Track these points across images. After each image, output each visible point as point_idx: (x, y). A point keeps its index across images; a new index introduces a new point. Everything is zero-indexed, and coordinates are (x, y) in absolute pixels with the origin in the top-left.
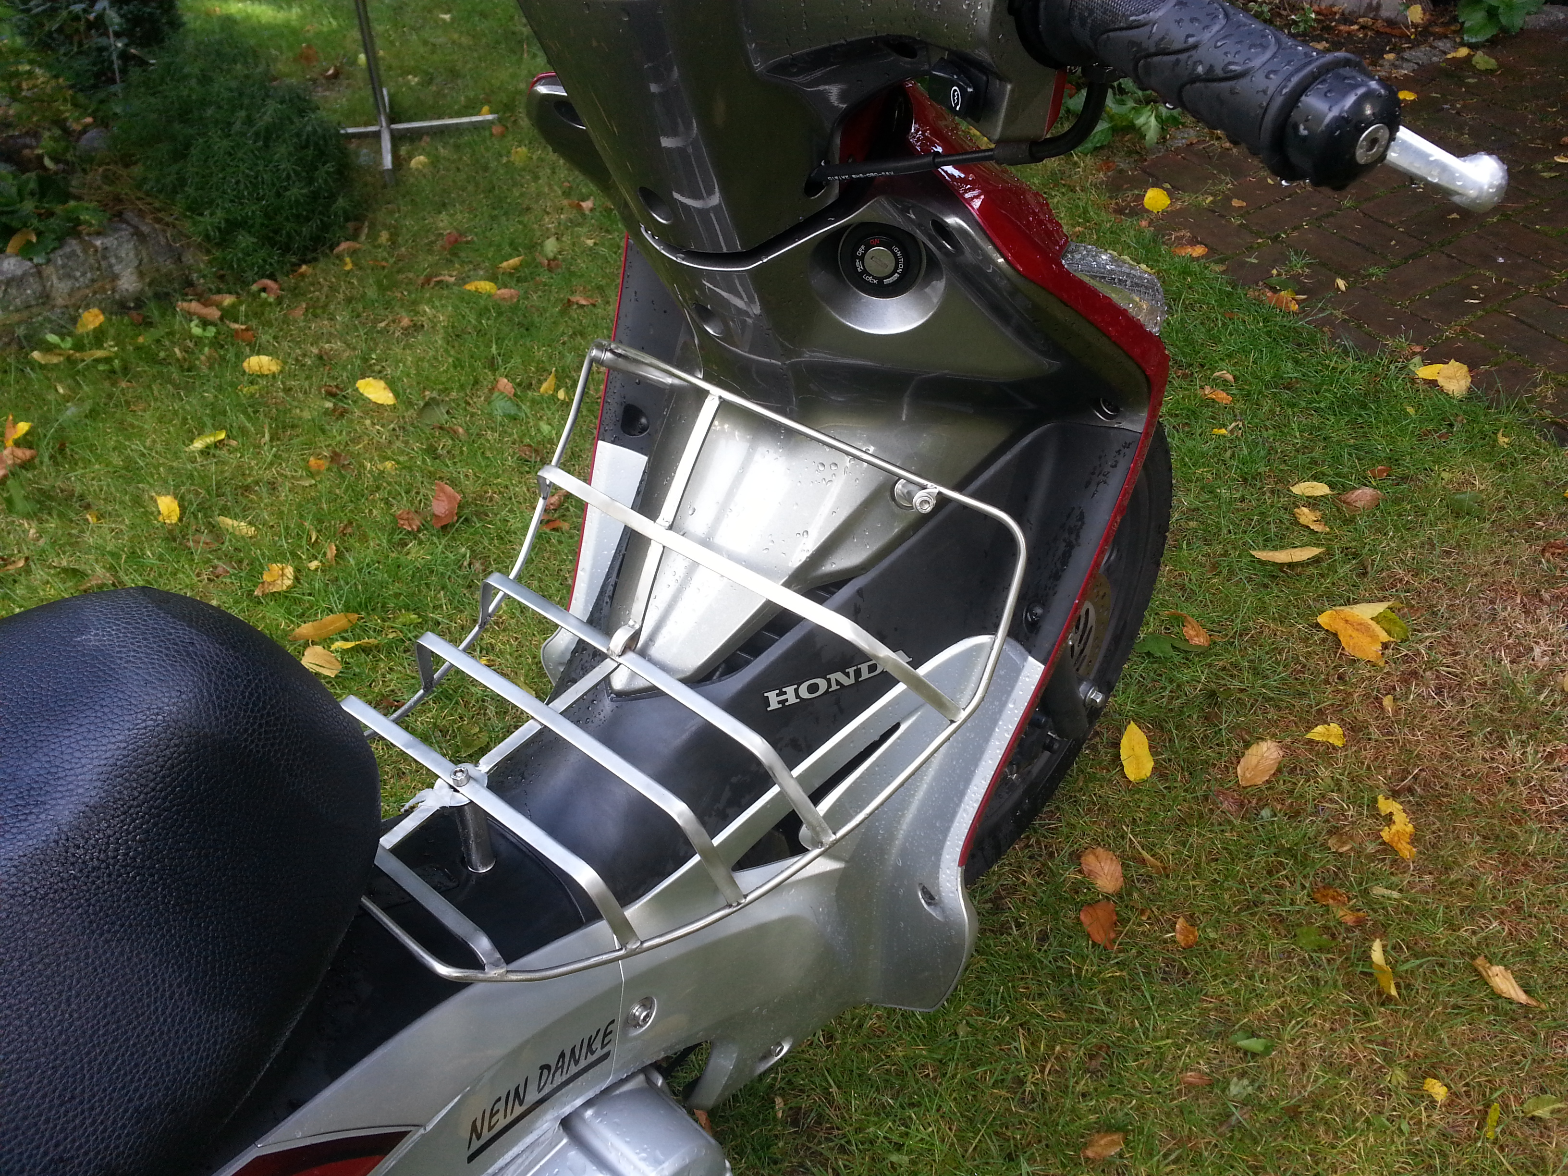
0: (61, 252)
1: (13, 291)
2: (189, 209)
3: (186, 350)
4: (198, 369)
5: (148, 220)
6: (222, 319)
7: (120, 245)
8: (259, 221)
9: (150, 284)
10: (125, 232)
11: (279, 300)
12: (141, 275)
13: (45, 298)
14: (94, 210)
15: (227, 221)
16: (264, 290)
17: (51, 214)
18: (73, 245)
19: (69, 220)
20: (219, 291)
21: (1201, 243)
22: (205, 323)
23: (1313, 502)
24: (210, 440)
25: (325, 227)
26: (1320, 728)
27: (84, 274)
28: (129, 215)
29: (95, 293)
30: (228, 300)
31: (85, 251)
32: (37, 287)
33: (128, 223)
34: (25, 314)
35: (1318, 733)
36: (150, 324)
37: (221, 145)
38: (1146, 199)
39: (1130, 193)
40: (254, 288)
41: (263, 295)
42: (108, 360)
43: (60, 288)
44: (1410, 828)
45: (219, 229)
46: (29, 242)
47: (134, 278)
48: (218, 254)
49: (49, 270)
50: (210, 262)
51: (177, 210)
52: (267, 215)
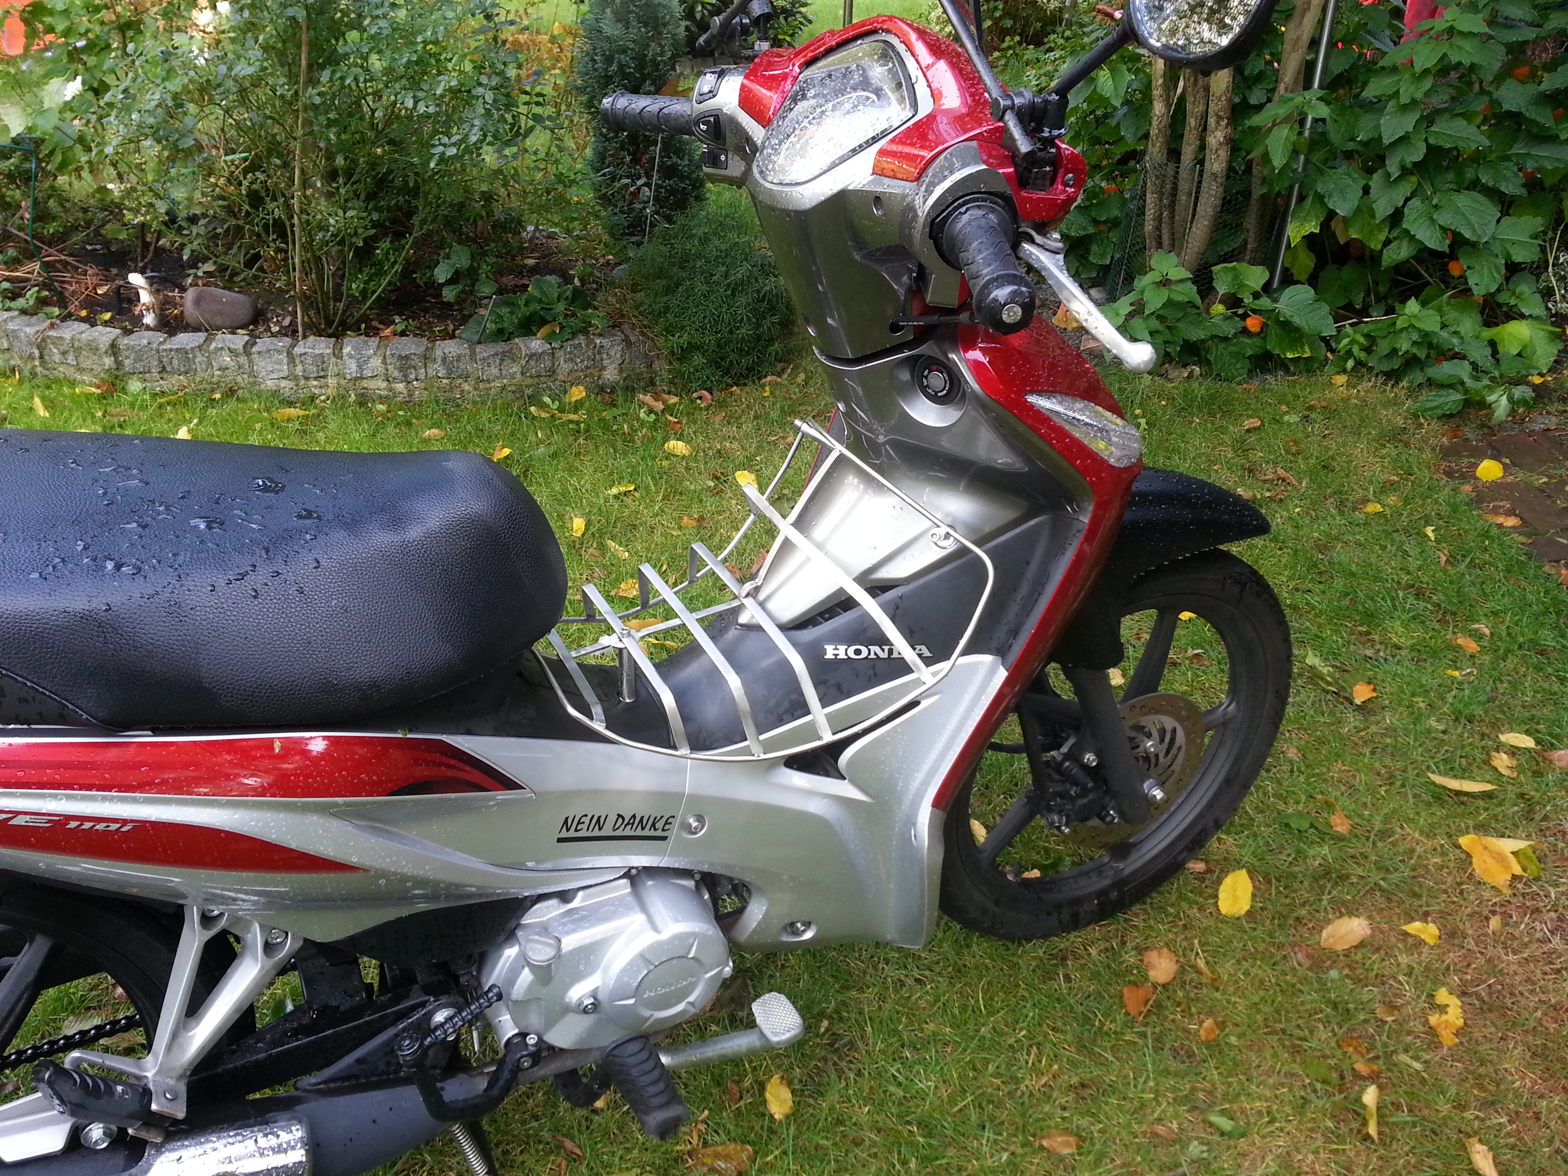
0: (571, 342)
1: (532, 363)
2: (666, 330)
3: (631, 427)
4: (634, 442)
5: (637, 332)
6: (663, 411)
7: (612, 346)
8: (712, 348)
9: (625, 379)
10: (619, 337)
11: (708, 408)
12: (621, 371)
13: (552, 372)
14: (603, 318)
15: (689, 343)
16: (700, 398)
17: (574, 315)
18: (581, 339)
19: (584, 322)
20: (669, 393)
21: (1516, 515)
22: (651, 411)
23: (1513, 751)
24: (623, 489)
25: (760, 363)
26: (1417, 924)
27: (582, 361)
28: (625, 327)
29: (586, 376)
30: (673, 400)
31: (587, 345)
32: (549, 363)
33: (623, 332)
34: (536, 380)
35: (1414, 927)
36: (615, 406)
37: (701, 287)
38: (1480, 468)
39: (1466, 460)
40: (695, 395)
41: (699, 401)
42: (577, 423)
43: (564, 367)
44: (1460, 1022)
45: (682, 347)
46: (554, 332)
47: (616, 372)
48: (676, 365)
49: (560, 354)
50: (669, 371)
51: (657, 329)
52: (719, 345)
